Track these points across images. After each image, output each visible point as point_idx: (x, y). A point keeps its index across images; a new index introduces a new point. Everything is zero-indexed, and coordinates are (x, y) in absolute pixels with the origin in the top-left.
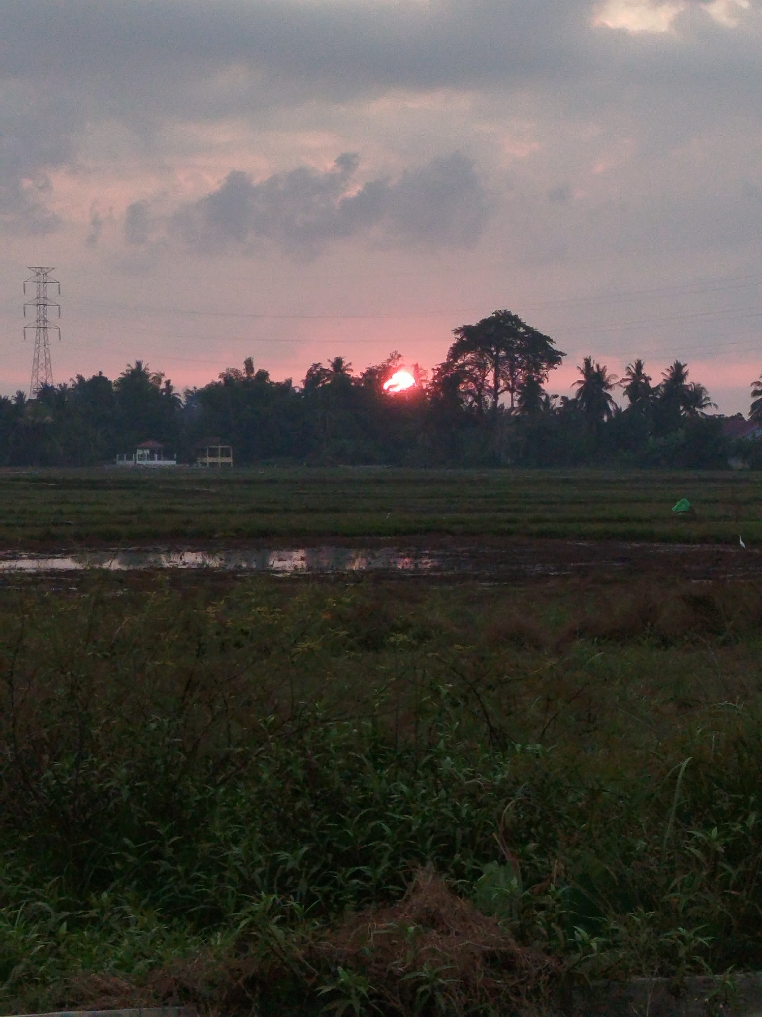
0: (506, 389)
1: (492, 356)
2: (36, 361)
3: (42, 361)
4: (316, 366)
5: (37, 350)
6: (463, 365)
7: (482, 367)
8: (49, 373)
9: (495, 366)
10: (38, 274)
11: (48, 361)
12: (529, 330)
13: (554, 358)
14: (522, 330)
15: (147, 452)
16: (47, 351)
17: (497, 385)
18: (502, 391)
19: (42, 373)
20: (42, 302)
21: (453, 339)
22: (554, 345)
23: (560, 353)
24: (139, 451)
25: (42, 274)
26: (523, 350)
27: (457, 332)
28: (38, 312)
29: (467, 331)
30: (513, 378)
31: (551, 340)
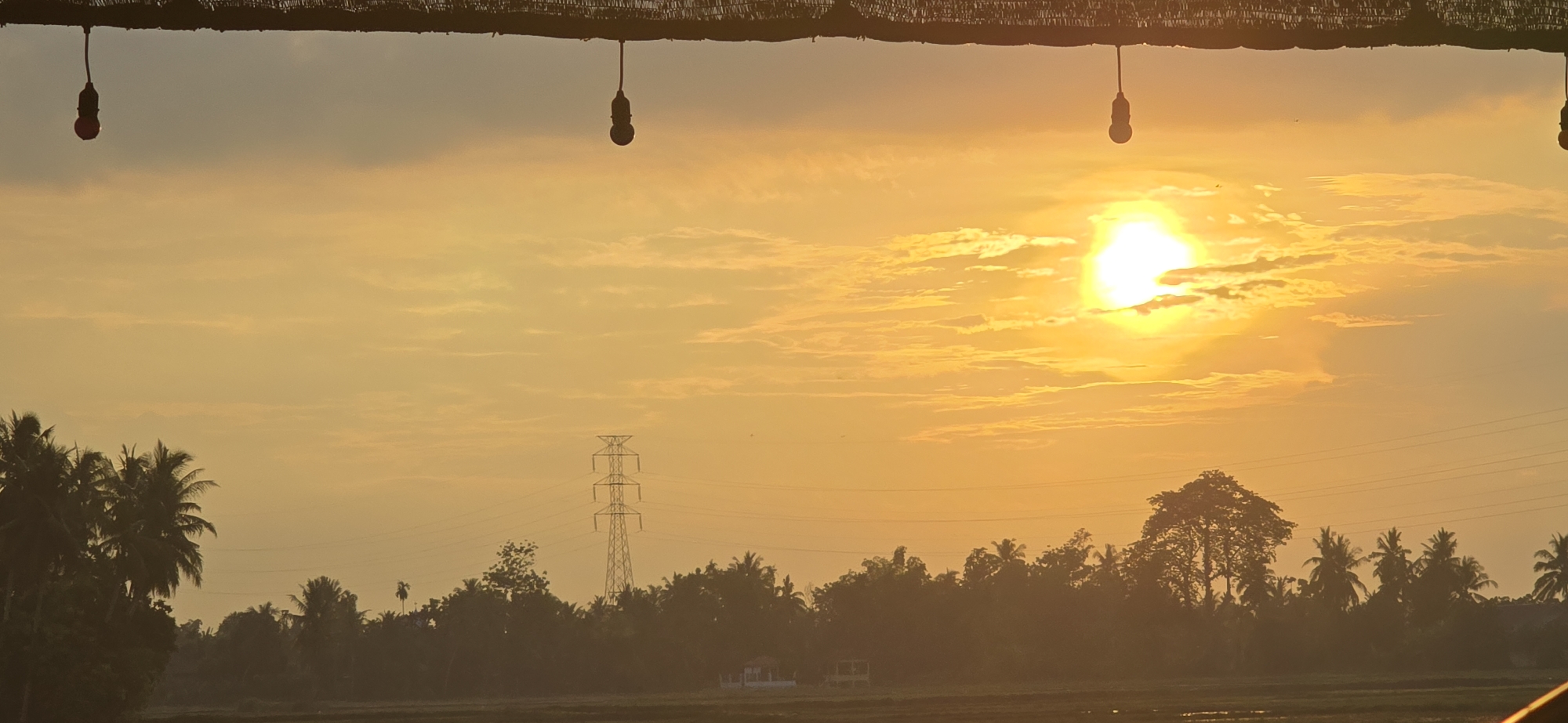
0: (1219, 573)
1: (1200, 530)
2: (611, 556)
3: (618, 557)
4: (978, 551)
5: (612, 543)
6: (1164, 543)
7: (1189, 546)
8: (628, 572)
9: (1206, 543)
10: (611, 445)
11: (626, 557)
12: (1247, 494)
13: (1281, 531)
14: (1238, 496)
15: (757, 671)
16: (625, 544)
17: (1208, 568)
18: (1215, 576)
19: (619, 573)
20: (616, 482)
21: (1150, 511)
22: (1281, 516)
23: (1289, 524)
24: (748, 671)
25: (615, 445)
26: (1239, 522)
27: (1154, 501)
28: (612, 494)
29: (1167, 498)
30: (1229, 560)
31: (1277, 508)
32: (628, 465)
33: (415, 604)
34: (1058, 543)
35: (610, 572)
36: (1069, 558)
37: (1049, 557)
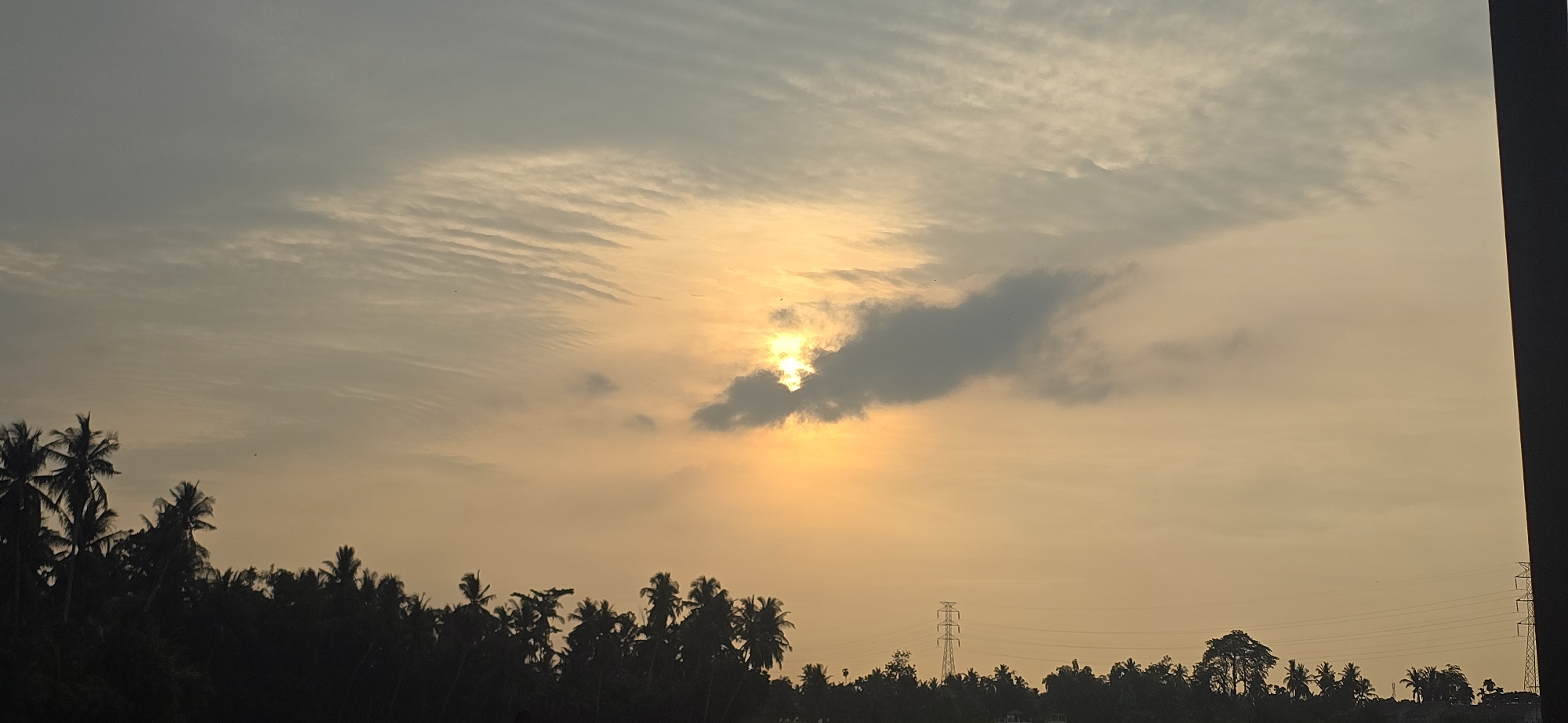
0: (1241, 680)
1: (1231, 658)
2: (945, 659)
3: (948, 659)
4: (1117, 664)
5: (945, 653)
6: (1213, 664)
7: (1225, 665)
8: (953, 667)
9: (1233, 664)
10: (946, 606)
11: (952, 659)
12: (1255, 642)
13: (1271, 661)
14: (1250, 643)
15: (1013, 717)
16: (951, 653)
17: (1235, 678)
18: (1238, 681)
19: (948, 667)
20: (949, 624)
21: (1206, 648)
22: (1271, 653)
23: (1275, 658)
24: (1008, 717)
25: (948, 606)
26: (1251, 656)
27: (1208, 643)
28: (946, 629)
29: (1215, 642)
30: (1245, 674)
31: (1269, 650)
32: (954, 616)
33: (852, 679)
34: (1156, 662)
35: (944, 667)
36: (1160, 669)
37: (1152, 668)
